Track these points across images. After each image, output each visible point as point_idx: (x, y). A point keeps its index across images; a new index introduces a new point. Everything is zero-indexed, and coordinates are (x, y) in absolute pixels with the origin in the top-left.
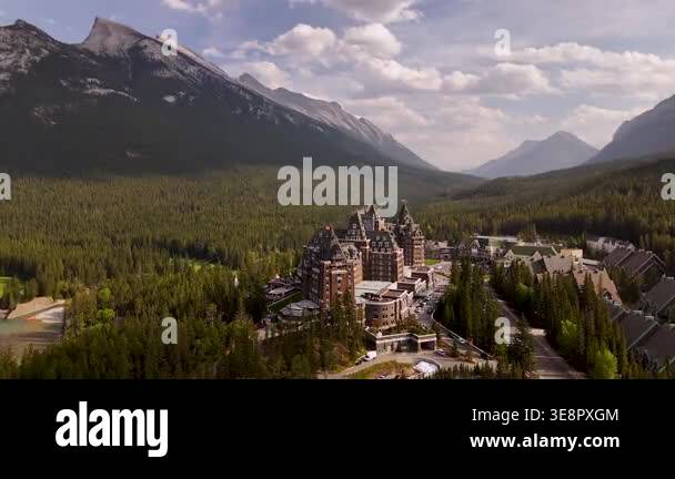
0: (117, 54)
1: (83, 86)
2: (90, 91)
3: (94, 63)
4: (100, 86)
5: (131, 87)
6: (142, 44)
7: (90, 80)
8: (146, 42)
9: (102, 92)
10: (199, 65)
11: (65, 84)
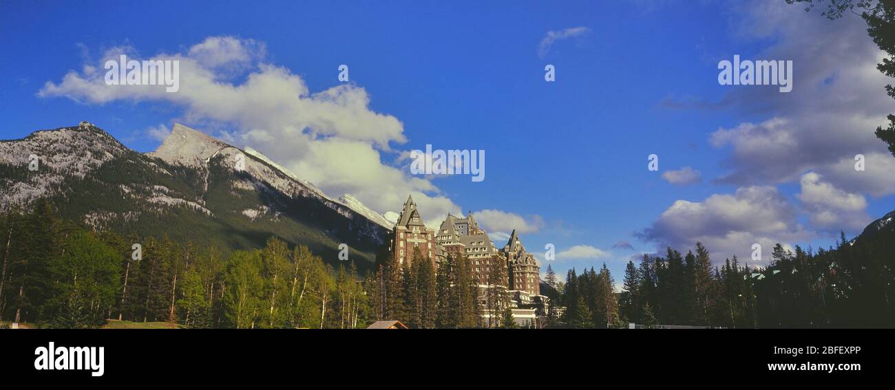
0: (192, 163)
1: (149, 194)
2: (154, 200)
3: (165, 172)
4: (168, 195)
5: (204, 199)
6: (223, 153)
7: (157, 187)
8: (229, 150)
9: (170, 201)
10: (289, 178)
11: (127, 191)
